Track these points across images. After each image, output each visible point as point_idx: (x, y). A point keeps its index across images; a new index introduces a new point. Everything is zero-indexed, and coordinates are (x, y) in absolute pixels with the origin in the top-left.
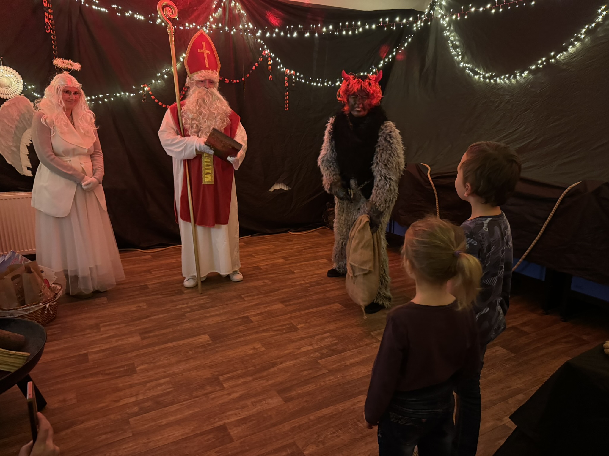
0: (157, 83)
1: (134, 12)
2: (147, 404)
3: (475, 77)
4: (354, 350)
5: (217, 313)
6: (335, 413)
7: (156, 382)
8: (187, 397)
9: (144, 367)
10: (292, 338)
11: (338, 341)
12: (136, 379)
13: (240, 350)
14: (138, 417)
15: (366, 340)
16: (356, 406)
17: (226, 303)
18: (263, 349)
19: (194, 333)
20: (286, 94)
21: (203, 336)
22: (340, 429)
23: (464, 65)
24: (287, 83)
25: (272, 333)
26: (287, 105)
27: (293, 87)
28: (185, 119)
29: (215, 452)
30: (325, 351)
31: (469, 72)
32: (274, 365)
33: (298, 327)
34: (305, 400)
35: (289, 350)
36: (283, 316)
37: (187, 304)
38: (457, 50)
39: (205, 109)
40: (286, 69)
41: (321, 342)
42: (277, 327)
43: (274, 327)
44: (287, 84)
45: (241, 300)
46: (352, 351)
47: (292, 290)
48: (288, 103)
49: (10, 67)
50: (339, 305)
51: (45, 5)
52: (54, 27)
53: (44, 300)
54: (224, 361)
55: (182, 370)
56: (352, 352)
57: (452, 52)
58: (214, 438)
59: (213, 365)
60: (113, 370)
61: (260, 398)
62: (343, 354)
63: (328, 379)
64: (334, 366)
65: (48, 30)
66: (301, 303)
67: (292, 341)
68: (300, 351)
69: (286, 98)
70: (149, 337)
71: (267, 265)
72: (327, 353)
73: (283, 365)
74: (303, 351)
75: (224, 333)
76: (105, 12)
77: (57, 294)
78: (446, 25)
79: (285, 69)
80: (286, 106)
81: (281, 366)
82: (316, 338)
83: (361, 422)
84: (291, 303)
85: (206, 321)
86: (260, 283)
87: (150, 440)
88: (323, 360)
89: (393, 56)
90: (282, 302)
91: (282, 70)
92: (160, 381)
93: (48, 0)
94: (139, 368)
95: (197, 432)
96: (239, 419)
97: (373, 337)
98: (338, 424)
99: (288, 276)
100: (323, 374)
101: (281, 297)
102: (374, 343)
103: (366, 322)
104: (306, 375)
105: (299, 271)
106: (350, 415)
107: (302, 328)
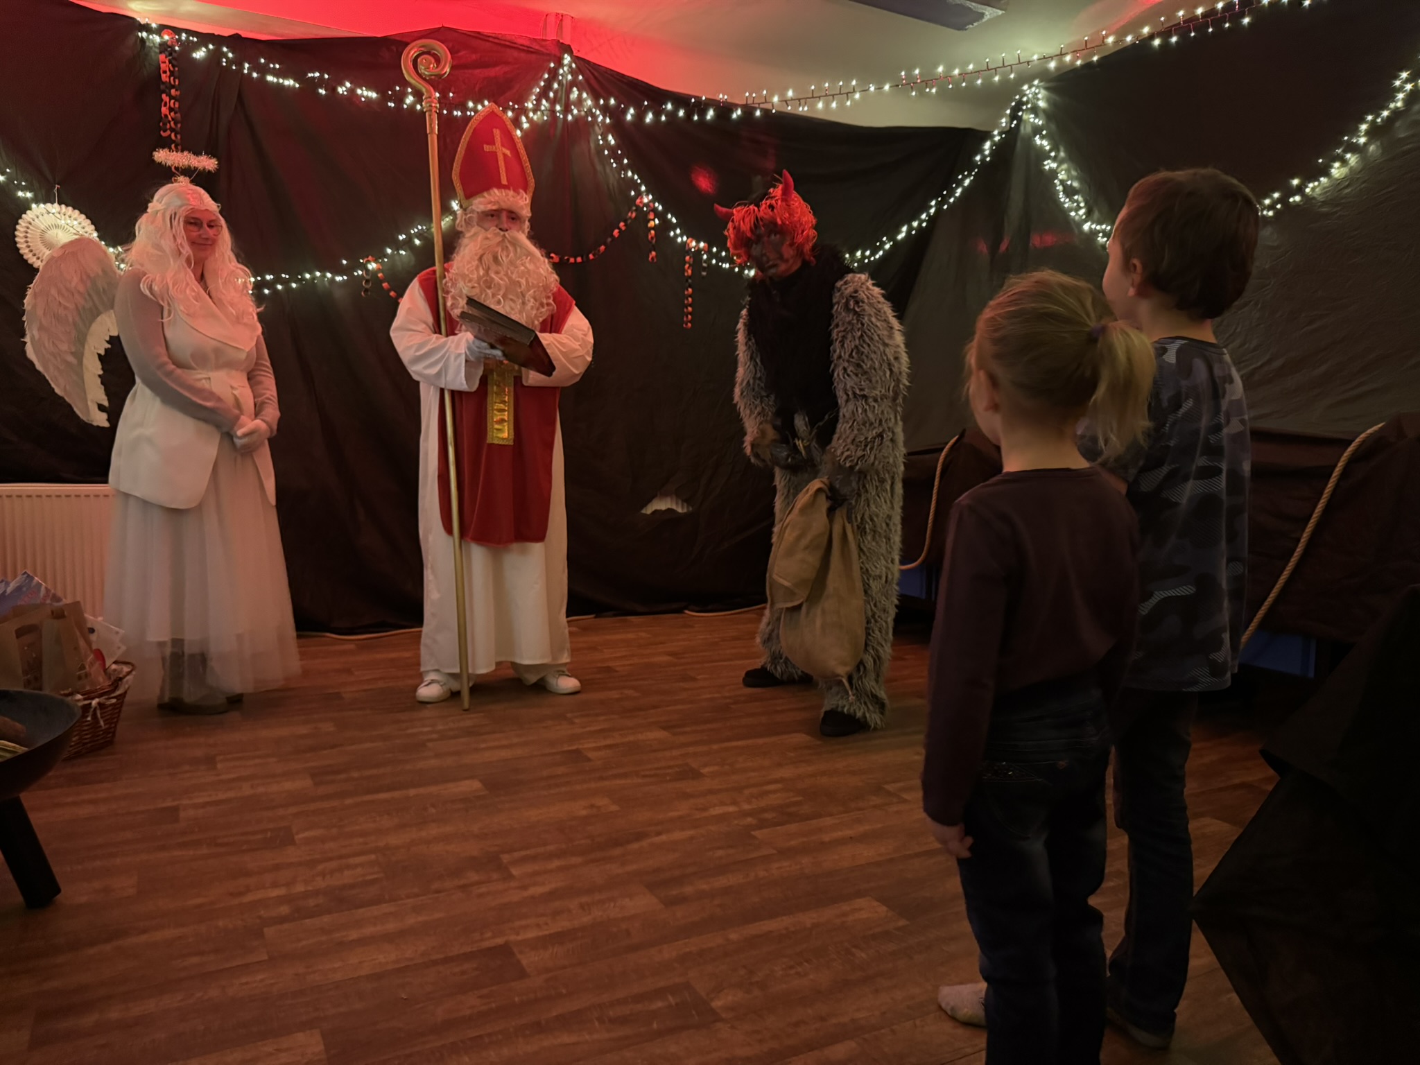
0: (397, 258)
1: (357, 83)
2: (312, 902)
4: (844, 815)
5: (505, 742)
6: (792, 929)
7: (342, 862)
8: (416, 890)
9: (313, 834)
10: (688, 790)
11: (802, 798)
12: (292, 854)
13: (556, 808)
14: (286, 926)
15: (873, 798)
16: (849, 919)
17: (528, 726)
18: (614, 808)
19: (445, 776)
20: (686, 293)
21: (467, 782)
22: (807, 961)
23: (1093, 226)
24: (691, 268)
25: (640, 780)
26: (687, 317)
27: (703, 277)
28: (454, 298)
29: (480, 997)
30: (768, 816)
32: (640, 836)
33: (705, 770)
34: (716, 902)
35: (679, 811)
36: (665, 752)
37: (431, 726)
38: (1076, 197)
39: (499, 275)
40: (688, 238)
41: (759, 799)
42: (650, 770)
43: (643, 770)
44: (690, 271)
45: (564, 723)
46: (837, 816)
47: (689, 708)
48: (690, 313)
49: (74, 208)
50: (804, 735)
51: (164, 77)
52: (179, 125)
53: (88, 688)
54: (516, 826)
55: (409, 840)
56: (837, 818)
57: (1065, 203)
58: (477, 969)
59: (486, 834)
61: (602, 897)
62: (814, 822)
63: (776, 865)
64: (792, 843)
65: (165, 131)
67: (686, 796)
68: (706, 814)
69: (686, 302)
70: (333, 782)
71: (631, 665)
72: (774, 818)
73: (664, 838)
74: (713, 814)
75: (518, 777)
76: (294, 85)
77: (121, 679)
78: (1048, 148)
79: (685, 238)
80: (685, 319)
81: (657, 839)
82: (747, 792)
83: (862, 950)
84: (688, 729)
85: (477, 756)
86: (615, 694)
87: (310, 970)
88: (765, 831)
89: (928, 215)
90: (664, 728)
91: (679, 240)
92: (352, 861)
93: (172, 69)
94: (301, 836)
95: (434, 957)
96: (546, 936)
97: (889, 793)
98: (801, 952)
99: (682, 684)
100: (764, 856)
101: (663, 718)
102: (893, 804)
103: (873, 766)
104: (720, 858)
105: (707, 676)
106: (833, 934)
107: (712, 773)
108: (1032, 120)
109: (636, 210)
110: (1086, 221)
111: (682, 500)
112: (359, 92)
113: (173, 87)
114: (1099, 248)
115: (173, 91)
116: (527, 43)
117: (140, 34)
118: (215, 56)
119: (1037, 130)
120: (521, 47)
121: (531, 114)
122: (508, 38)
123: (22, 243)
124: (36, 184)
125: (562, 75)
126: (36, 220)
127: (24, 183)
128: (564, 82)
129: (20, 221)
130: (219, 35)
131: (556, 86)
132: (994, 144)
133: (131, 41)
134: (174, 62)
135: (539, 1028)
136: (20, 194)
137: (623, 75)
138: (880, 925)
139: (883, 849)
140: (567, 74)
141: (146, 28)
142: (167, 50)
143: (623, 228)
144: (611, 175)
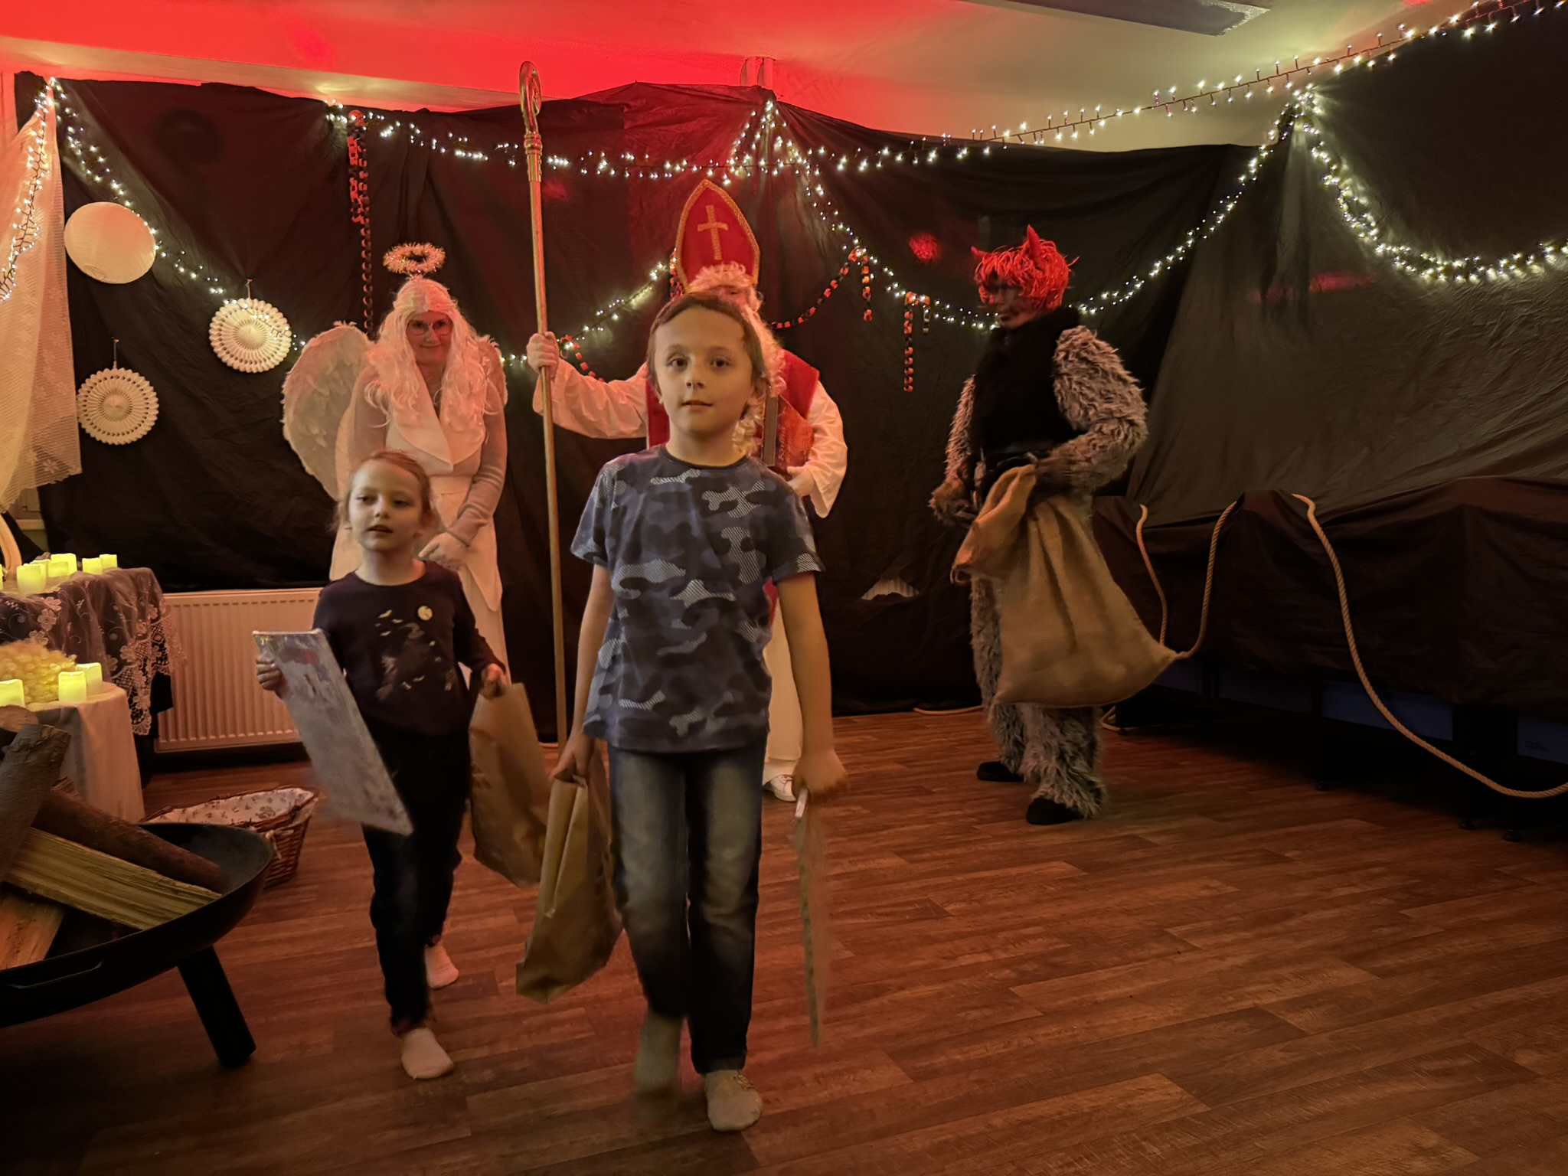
0: (595, 335)
2: (517, 1066)
3: (1423, 274)
4: (1119, 968)
6: (1067, 1114)
7: (550, 1016)
10: (932, 933)
11: (1067, 945)
12: (495, 1006)
14: (489, 1095)
15: (1155, 945)
16: (1136, 1101)
18: (848, 954)
20: (906, 352)
22: (1087, 1158)
23: (1388, 249)
24: (911, 325)
25: (871, 920)
26: (907, 379)
27: (926, 334)
30: (1027, 967)
31: (1403, 263)
32: (879, 991)
33: (949, 908)
34: (973, 1077)
35: (923, 959)
36: (903, 884)
40: (907, 292)
41: (1017, 945)
42: (886, 906)
44: (910, 328)
45: (786, 846)
46: (1113, 969)
47: (927, 829)
48: (911, 375)
49: (267, 302)
50: (1065, 864)
51: (353, 161)
52: (367, 209)
55: (620, 991)
56: (1115, 971)
57: (1351, 224)
58: (700, 1154)
61: (839, 1068)
62: (1085, 975)
63: (1042, 1031)
64: (1060, 1003)
65: (356, 217)
66: (954, 856)
67: (932, 941)
68: (954, 964)
69: (906, 363)
71: (856, 776)
72: (1036, 970)
73: (905, 994)
74: (963, 964)
79: (904, 293)
80: (905, 382)
81: (899, 995)
82: (1001, 936)
83: (1154, 1144)
84: (926, 855)
86: (839, 813)
87: (517, 1150)
88: (1026, 987)
89: (1186, 248)
90: (899, 854)
91: (897, 295)
92: (559, 1015)
93: (360, 150)
94: (504, 984)
95: (653, 1138)
96: (778, 1114)
97: (1175, 940)
98: (1079, 1144)
99: (916, 799)
100: (1028, 1019)
101: (897, 842)
102: (1179, 953)
103: (1151, 904)
104: (974, 1021)
105: (946, 789)
106: (1117, 1121)
107: (959, 911)
108: (1306, 130)
109: (848, 265)
110: (1378, 243)
111: (909, 584)
112: (551, 160)
113: (361, 169)
114: (1397, 274)
115: (361, 174)
116: (726, 92)
117: (327, 116)
118: (403, 134)
119: (1313, 142)
120: (720, 97)
121: (733, 170)
122: (706, 88)
123: (216, 341)
124: (228, 279)
125: (765, 124)
126: (229, 316)
127: (216, 279)
128: (767, 131)
129: (213, 319)
130: (406, 112)
131: (758, 136)
132: (1260, 161)
133: (319, 124)
134: (362, 143)
136: (213, 291)
137: (831, 118)
138: (1175, 1111)
139: (1171, 1012)
140: (770, 123)
141: (334, 110)
142: (353, 131)
143: (835, 287)
144: (820, 229)
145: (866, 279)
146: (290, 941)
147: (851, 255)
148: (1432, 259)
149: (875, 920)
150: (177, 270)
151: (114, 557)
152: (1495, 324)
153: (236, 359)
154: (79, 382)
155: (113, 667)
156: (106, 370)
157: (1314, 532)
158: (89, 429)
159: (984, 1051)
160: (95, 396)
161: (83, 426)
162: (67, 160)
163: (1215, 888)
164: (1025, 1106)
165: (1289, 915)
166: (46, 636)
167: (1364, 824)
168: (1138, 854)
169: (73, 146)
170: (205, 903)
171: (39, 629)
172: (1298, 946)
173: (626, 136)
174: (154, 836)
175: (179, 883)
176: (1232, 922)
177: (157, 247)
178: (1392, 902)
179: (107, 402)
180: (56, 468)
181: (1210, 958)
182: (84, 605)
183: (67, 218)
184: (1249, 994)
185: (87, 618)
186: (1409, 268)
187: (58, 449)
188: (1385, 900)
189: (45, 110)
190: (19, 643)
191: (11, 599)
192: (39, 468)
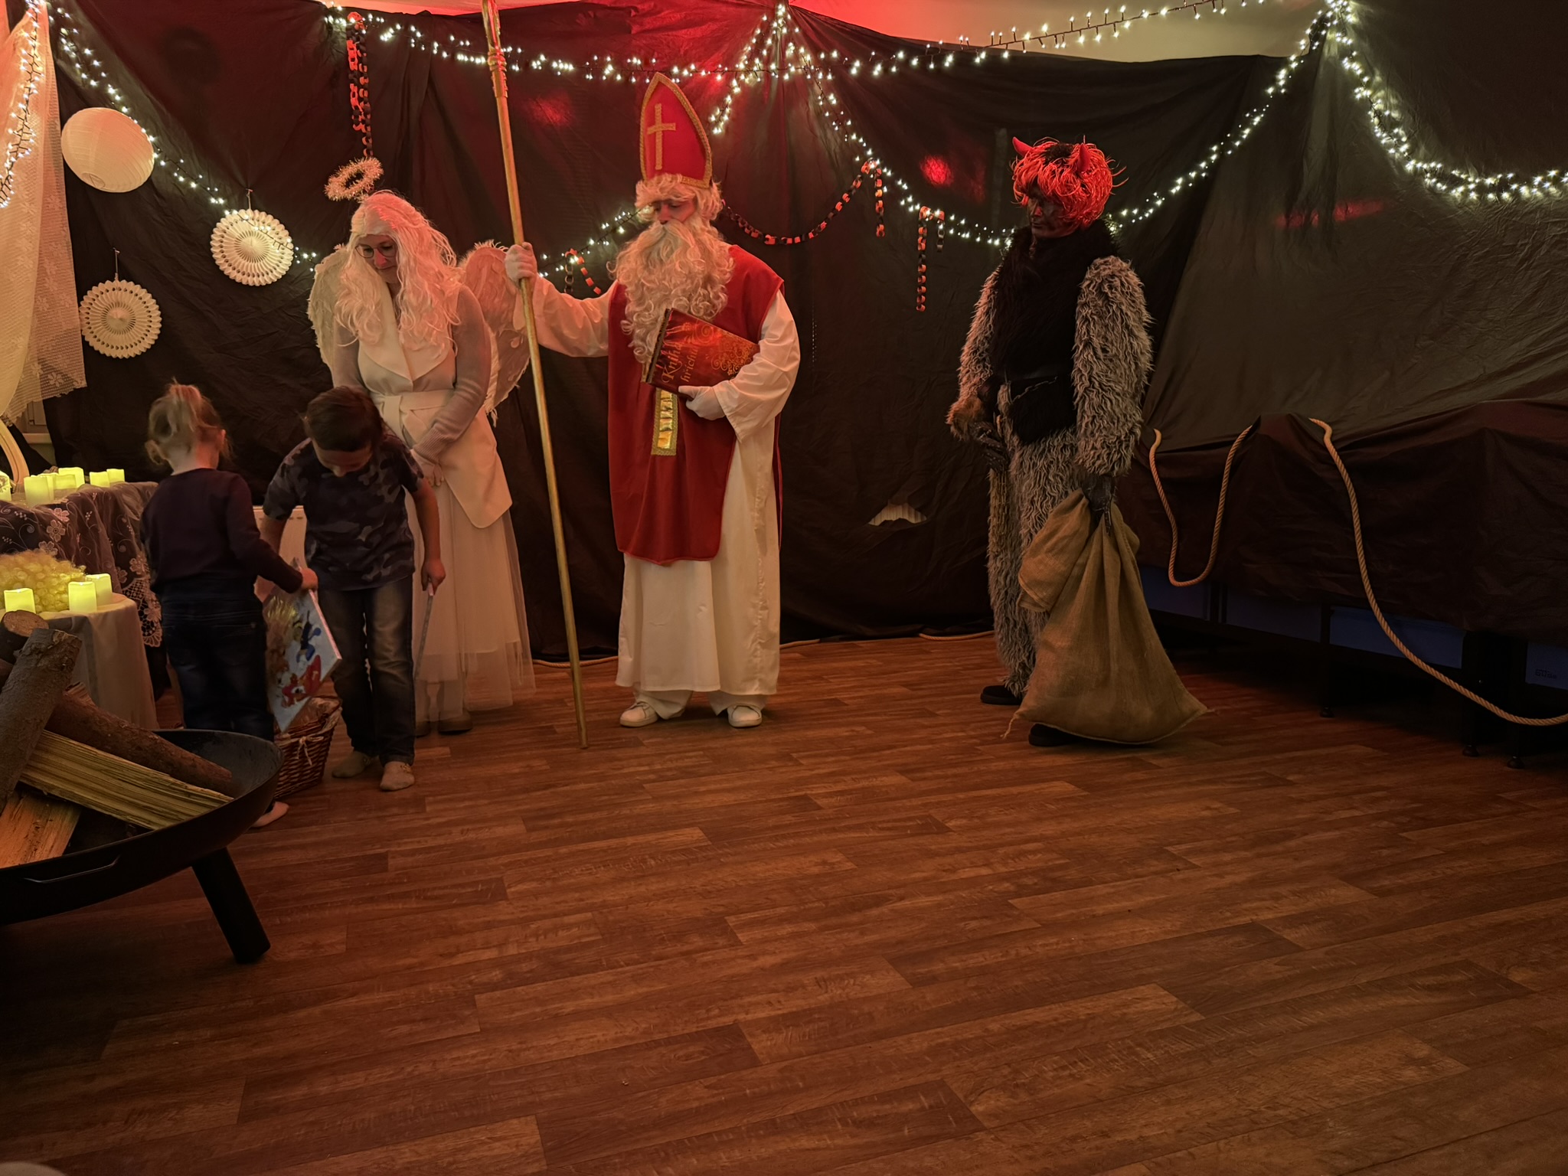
0: (600, 250)
1: (552, 56)
2: (525, 967)
3: (1454, 191)
4: (1119, 883)
5: (726, 785)
6: (1064, 1021)
7: (557, 920)
8: (635, 956)
9: (525, 887)
10: (933, 847)
11: (1067, 861)
12: (504, 911)
13: (785, 864)
14: (498, 994)
15: (1155, 863)
16: (1131, 1010)
17: (751, 767)
18: (849, 865)
19: (664, 823)
20: (919, 270)
21: (688, 830)
22: (1081, 1061)
23: (1419, 165)
24: (924, 241)
25: (873, 834)
26: (921, 298)
27: (939, 251)
29: (706, 1087)
30: (1028, 881)
31: (1434, 180)
32: (879, 901)
33: (951, 824)
34: (972, 984)
35: (924, 872)
36: (904, 801)
37: (648, 765)
38: (1396, 131)
40: (921, 207)
41: (1017, 860)
42: (888, 821)
43: (880, 822)
44: (923, 245)
45: (790, 764)
46: (1112, 884)
47: (929, 749)
48: (924, 294)
49: (268, 213)
50: (1066, 784)
51: (353, 66)
52: (369, 117)
54: (741, 884)
55: (627, 897)
56: (1113, 887)
57: (1381, 138)
58: (703, 1053)
59: (710, 892)
60: (446, 891)
61: (840, 972)
62: (1084, 890)
63: (1040, 942)
64: (1059, 915)
65: (357, 125)
66: (955, 776)
67: (932, 855)
68: (954, 877)
69: (919, 281)
70: (546, 827)
71: (861, 697)
72: (1036, 884)
73: (906, 903)
74: (962, 877)
75: (744, 826)
77: (328, 716)
78: (1359, 72)
79: (918, 207)
80: (917, 301)
81: (899, 905)
82: (1001, 851)
83: (1148, 1050)
84: (928, 774)
85: (698, 801)
86: (843, 732)
87: (524, 1046)
88: (1026, 899)
89: (1209, 163)
90: (902, 773)
91: (911, 209)
92: (567, 920)
93: (360, 55)
94: (513, 890)
95: (657, 1037)
96: (779, 1015)
97: (1174, 858)
98: (1075, 1049)
99: (920, 721)
100: (1026, 930)
101: (900, 761)
102: (1178, 870)
103: (1151, 823)
104: (973, 930)
105: (949, 711)
106: (1112, 1028)
107: (960, 827)
108: (1339, 39)
109: (861, 178)
110: (1408, 159)
111: (916, 510)
112: (555, 65)
113: (362, 74)
114: (1427, 191)
115: (361, 79)
117: (326, 19)
118: (404, 37)
119: (1345, 52)
121: (742, 77)
123: (218, 254)
124: (229, 190)
125: (776, 29)
126: (230, 227)
127: (216, 190)
128: (779, 37)
129: (215, 230)
130: (407, 14)
131: (769, 42)
132: (1290, 72)
133: (317, 28)
134: (362, 47)
135: (774, 1128)
136: (213, 200)
137: (845, 24)
138: (1169, 1019)
139: (1168, 925)
140: (782, 28)
141: (333, 12)
142: (353, 35)
143: (847, 200)
144: (833, 140)
145: (879, 193)
146: (302, 847)
147: (864, 167)
148: (1463, 176)
149: (877, 835)
150: (177, 178)
151: (122, 471)
152: (1526, 244)
153: (239, 272)
154: (81, 294)
155: (123, 579)
156: (108, 282)
157: (1330, 457)
158: (93, 342)
159: (982, 959)
160: (99, 306)
161: (86, 339)
162: (61, 63)
163: (1216, 809)
164: (1021, 1012)
165: (1290, 836)
166: (55, 547)
167: (1369, 750)
168: (1140, 775)
169: (66, 48)
170: (217, 806)
171: (47, 540)
172: (1297, 866)
173: (634, 41)
174: (166, 742)
175: (190, 787)
176: (1233, 842)
177: (155, 156)
178: (1393, 825)
179: (109, 314)
180: (62, 381)
181: (1210, 876)
182: (93, 516)
183: (63, 123)
184: (1246, 910)
185: (95, 530)
186: (1439, 185)
187: (62, 362)
188: (1386, 823)
189: (37, 10)
190: (28, 552)
191: (18, 509)
192: (44, 379)
